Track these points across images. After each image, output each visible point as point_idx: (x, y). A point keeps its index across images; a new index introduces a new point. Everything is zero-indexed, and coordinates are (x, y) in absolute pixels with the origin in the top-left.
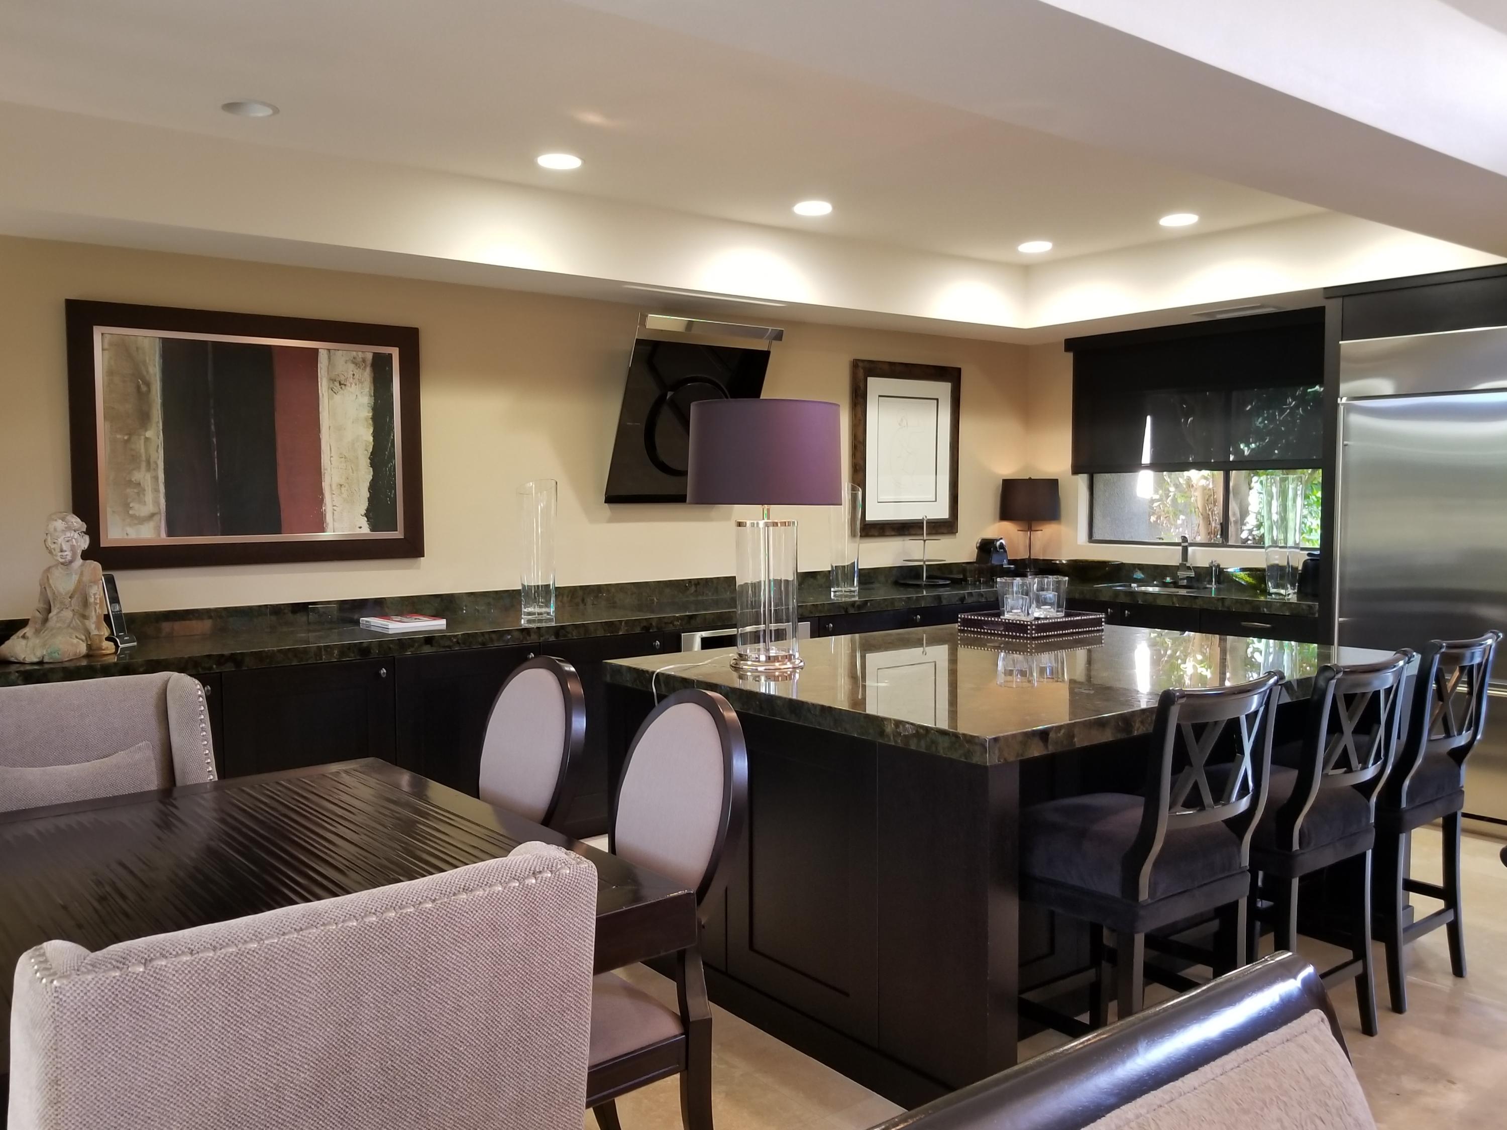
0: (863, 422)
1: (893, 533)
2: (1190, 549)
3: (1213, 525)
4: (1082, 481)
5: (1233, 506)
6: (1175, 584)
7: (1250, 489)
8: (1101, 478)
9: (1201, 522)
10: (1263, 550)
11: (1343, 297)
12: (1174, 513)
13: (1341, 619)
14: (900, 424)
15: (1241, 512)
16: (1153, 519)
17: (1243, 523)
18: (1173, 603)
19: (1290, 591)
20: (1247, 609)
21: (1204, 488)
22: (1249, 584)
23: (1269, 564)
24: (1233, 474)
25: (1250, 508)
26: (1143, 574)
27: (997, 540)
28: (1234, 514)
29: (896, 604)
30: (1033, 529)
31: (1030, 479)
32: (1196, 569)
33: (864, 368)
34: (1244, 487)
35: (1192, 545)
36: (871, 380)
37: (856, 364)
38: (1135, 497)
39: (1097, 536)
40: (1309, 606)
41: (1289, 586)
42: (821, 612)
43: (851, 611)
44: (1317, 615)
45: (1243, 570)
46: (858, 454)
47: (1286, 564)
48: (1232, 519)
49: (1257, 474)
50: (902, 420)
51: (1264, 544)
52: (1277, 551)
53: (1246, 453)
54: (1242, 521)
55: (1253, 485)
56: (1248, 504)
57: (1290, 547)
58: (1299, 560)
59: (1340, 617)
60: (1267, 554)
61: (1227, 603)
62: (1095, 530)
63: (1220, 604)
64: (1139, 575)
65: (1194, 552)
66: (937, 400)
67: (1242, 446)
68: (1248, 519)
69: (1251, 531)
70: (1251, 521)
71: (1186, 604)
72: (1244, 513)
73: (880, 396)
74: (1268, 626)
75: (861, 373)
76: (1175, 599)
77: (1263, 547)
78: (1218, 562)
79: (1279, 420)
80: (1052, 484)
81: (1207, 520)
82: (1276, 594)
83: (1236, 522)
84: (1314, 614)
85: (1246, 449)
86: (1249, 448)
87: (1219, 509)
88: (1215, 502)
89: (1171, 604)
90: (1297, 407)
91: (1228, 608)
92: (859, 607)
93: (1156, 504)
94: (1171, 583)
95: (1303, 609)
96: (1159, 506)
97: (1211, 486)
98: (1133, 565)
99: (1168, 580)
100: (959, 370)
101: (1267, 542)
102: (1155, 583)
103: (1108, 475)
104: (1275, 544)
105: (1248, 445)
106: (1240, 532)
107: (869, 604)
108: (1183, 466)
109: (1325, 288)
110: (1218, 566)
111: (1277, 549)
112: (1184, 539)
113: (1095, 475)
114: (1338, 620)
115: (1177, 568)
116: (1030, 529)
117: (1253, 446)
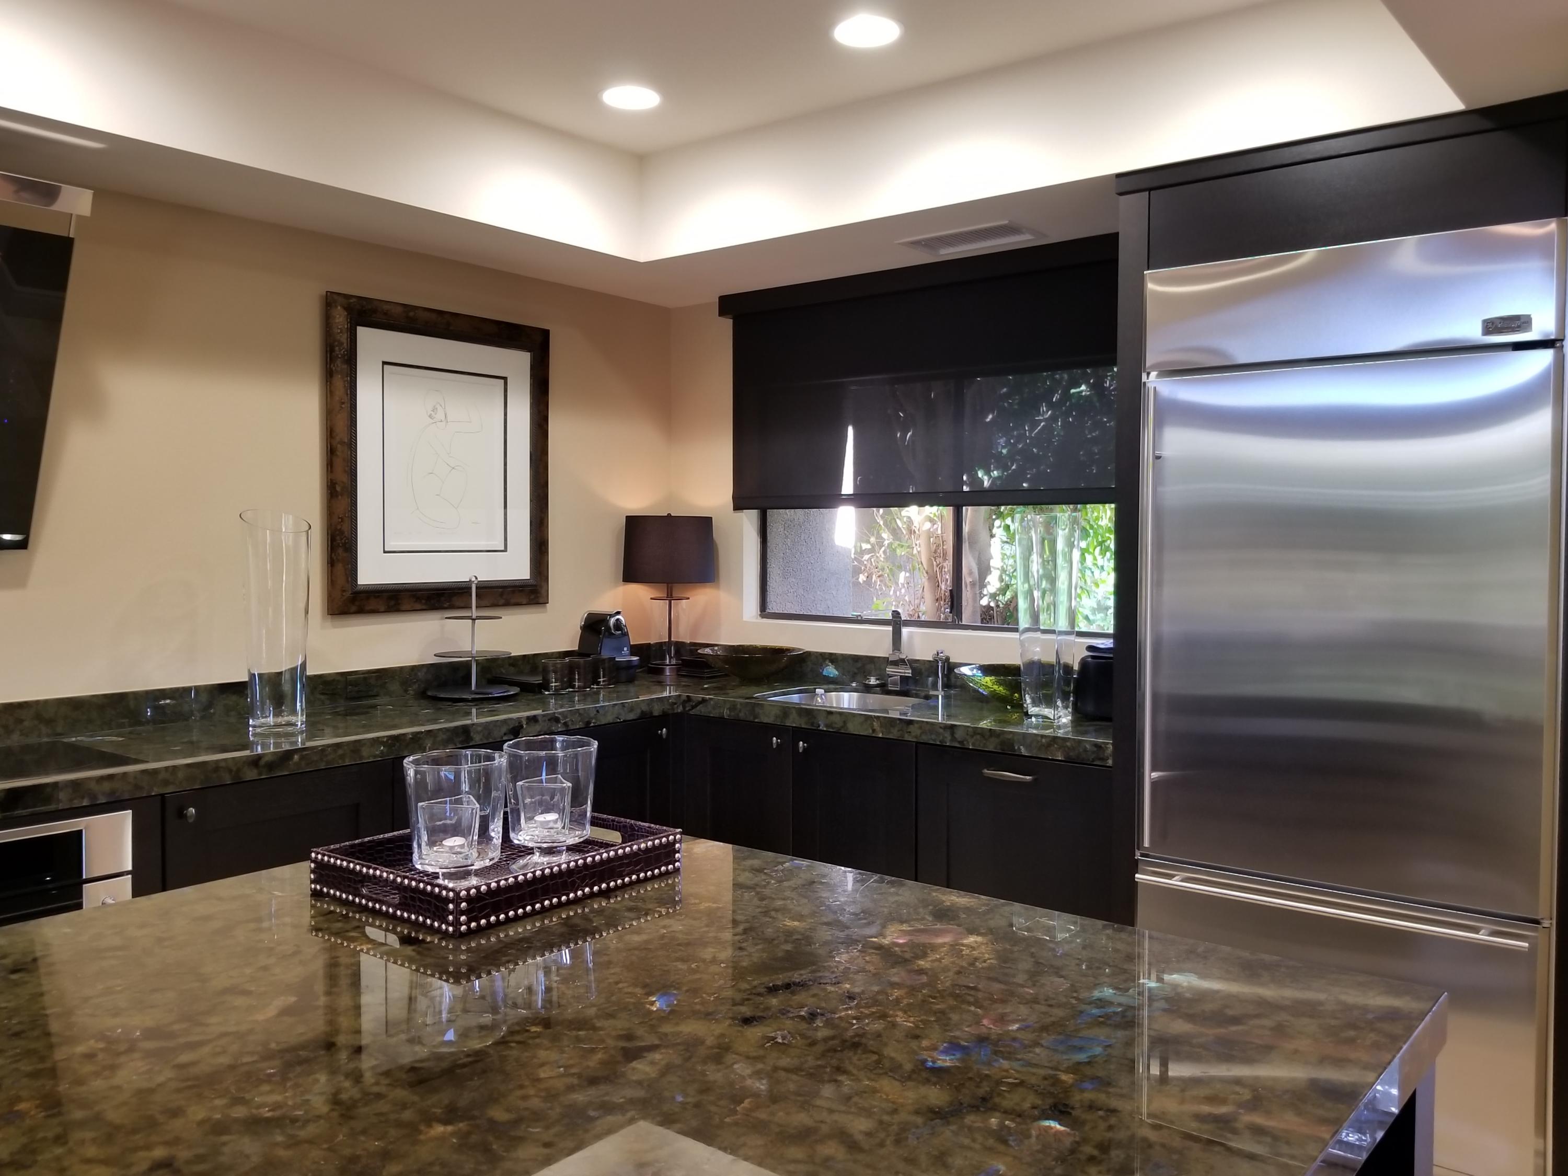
0: (346, 406)
1: (418, 606)
2: (905, 631)
3: (943, 587)
4: (749, 520)
5: (969, 562)
6: (883, 688)
7: (992, 536)
8: (778, 517)
9: (926, 584)
10: (1015, 635)
11: (1150, 190)
12: (891, 570)
13: (1155, 775)
14: (430, 416)
15: (979, 570)
16: (862, 578)
17: (983, 585)
18: (874, 731)
19: (1062, 712)
20: (991, 746)
21: (929, 534)
22: (995, 696)
23: (1024, 661)
24: (969, 512)
25: (992, 563)
26: (836, 668)
27: (611, 616)
28: (971, 573)
29: (365, 752)
30: (675, 595)
31: (669, 515)
32: (912, 663)
33: (348, 309)
34: (984, 534)
35: (908, 623)
36: (363, 333)
37: (330, 301)
38: (833, 546)
39: (773, 607)
40: (1097, 745)
41: (1059, 703)
42: (166, 783)
43: (251, 774)
44: (1110, 762)
45: (988, 670)
46: (339, 463)
47: (1053, 660)
48: (967, 578)
49: (1000, 515)
50: (435, 409)
51: (1017, 624)
52: (1037, 639)
53: (986, 484)
54: (981, 583)
55: (995, 531)
56: (991, 558)
57: (1061, 633)
58: (1075, 655)
59: (1154, 769)
60: (1022, 643)
61: (959, 735)
62: (771, 597)
63: (947, 735)
64: (831, 671)
65: (911, 635)
66: (505, 379)
67: (980, 474)
68: (989, 579)
69: (993, 596)
70: (993, 583)
71: (894, 734)
72: (984, 570)
73: (384, 363)
74: (1028, 778)
75: (340, 318)
76: (876, 725)
77: (1016, 630)
78: (947, 654)
79: (1030, 438)
80: (704, 525)
81: (934, 581)
82: (1036, 716)
83: (973, 584)
84: (1104, 759)
85: (986, 478)
86: (990, 477)
87: (948, 565)
88: (945, 554)
89: (868, 732)
90: (1053, 419)
91: (961, 742)
92: (271, 766)
93: (866, 557)
94: (877, 686)
95: (1085, 750)
96: (870, 559)
97: (939, 532)
98: (822, 655)
99: (873, 681)
100: (546, 334)
101: (1024, 621)
102: (854, 685)
103: (789, 513)
104: (1035, 627)
105: (988, 472)
106: (978, 598)
107: (296, 757)
108: (901, 500)
109: (1119, 176)
110: (948, 659)
111: (1038, 635)
112: (896, 614)
113: (770, 512)
114: (1150, 775)
115: (886, 661)
116: (670, 597)
117: (995, 473)
